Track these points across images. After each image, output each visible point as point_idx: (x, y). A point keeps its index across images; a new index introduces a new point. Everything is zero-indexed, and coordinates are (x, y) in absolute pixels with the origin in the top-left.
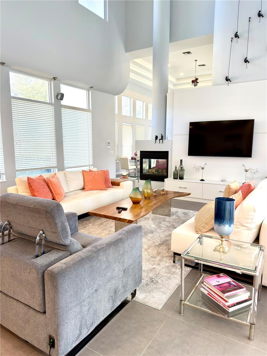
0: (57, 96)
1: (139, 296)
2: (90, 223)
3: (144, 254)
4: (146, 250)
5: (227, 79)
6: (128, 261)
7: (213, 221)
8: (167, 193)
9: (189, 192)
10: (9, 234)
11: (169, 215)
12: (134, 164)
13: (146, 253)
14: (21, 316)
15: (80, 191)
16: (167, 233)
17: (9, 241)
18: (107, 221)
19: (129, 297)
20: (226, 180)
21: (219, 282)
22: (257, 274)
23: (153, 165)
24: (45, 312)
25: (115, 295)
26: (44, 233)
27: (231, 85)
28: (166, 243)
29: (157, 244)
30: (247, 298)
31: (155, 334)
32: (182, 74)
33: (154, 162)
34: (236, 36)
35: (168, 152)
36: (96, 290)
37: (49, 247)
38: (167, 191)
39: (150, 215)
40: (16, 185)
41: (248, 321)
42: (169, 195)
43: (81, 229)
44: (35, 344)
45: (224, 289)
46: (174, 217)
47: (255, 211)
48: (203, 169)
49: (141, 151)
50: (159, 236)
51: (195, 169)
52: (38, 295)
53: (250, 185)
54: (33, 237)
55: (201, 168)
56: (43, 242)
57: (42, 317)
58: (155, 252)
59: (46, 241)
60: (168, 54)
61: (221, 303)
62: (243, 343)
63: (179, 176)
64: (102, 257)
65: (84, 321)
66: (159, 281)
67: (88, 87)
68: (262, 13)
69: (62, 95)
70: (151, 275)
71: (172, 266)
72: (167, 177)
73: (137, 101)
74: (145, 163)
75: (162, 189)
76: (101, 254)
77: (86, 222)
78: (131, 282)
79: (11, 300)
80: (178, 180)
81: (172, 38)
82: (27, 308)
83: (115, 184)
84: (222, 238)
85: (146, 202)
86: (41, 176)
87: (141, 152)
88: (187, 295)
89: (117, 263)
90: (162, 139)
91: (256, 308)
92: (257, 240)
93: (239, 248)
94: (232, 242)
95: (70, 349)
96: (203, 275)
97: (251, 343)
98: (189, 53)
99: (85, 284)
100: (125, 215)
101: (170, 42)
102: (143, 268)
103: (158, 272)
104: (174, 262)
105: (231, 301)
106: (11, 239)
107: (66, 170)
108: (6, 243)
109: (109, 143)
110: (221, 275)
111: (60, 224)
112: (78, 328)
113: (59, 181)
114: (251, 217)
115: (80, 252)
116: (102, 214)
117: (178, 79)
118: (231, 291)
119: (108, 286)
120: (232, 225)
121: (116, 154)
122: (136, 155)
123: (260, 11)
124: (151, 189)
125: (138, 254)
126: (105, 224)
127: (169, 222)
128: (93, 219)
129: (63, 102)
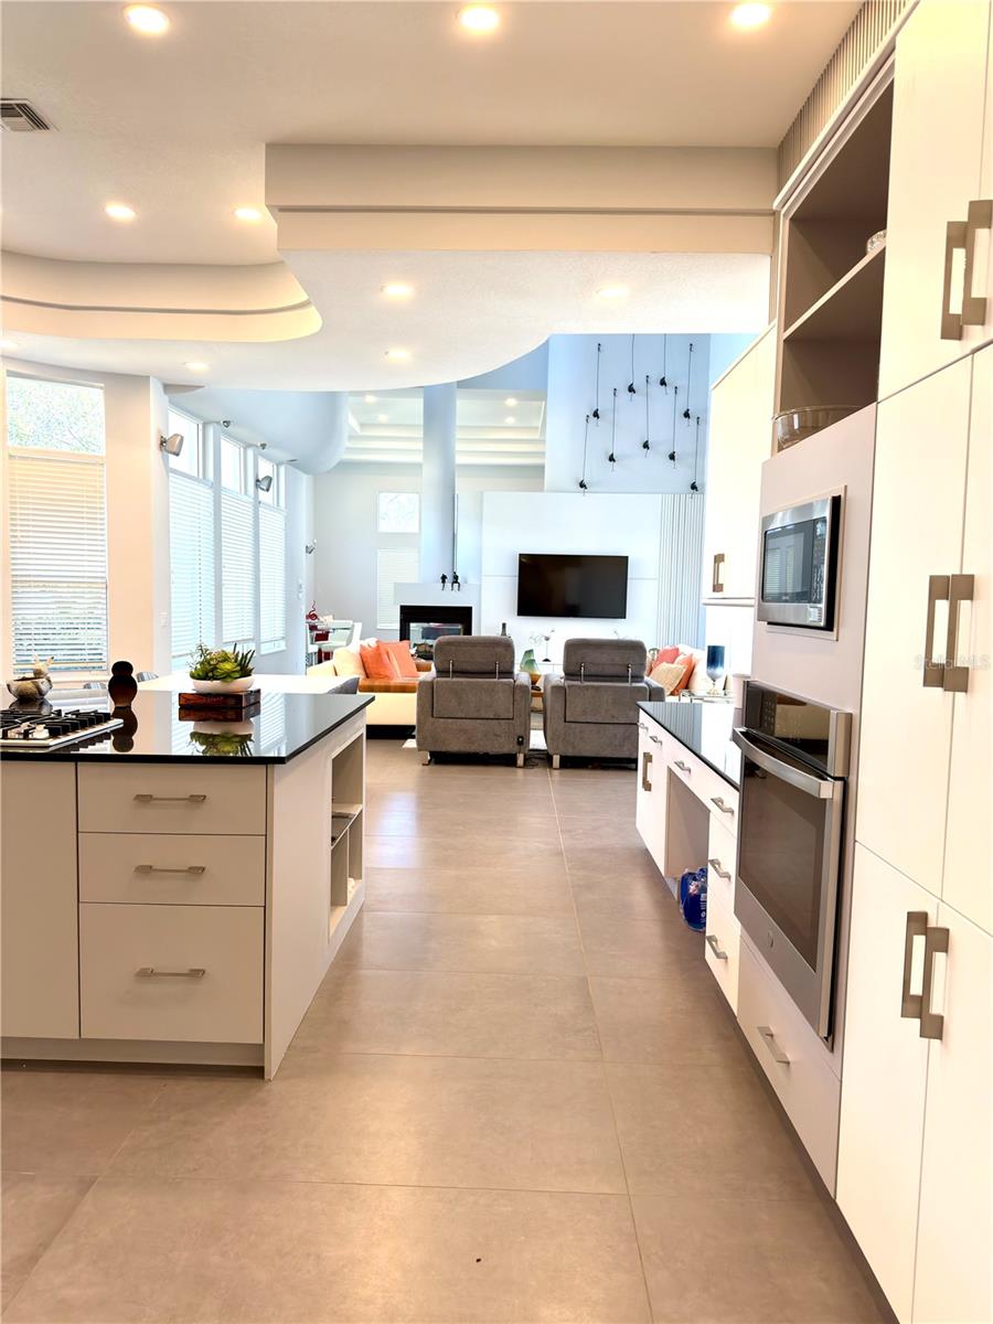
5: (582, 485)
27: (589, 496)
34: (596, 415)
35: (471, 608)
48: (547, 639)
49: (402, 607)
51: (532, 641)
55: (543, 639)
68: (634, 387)
69: (270, 481)
90: (456, 581)
101: (458, 388)
117: (362, 425)
123: (631, 384)
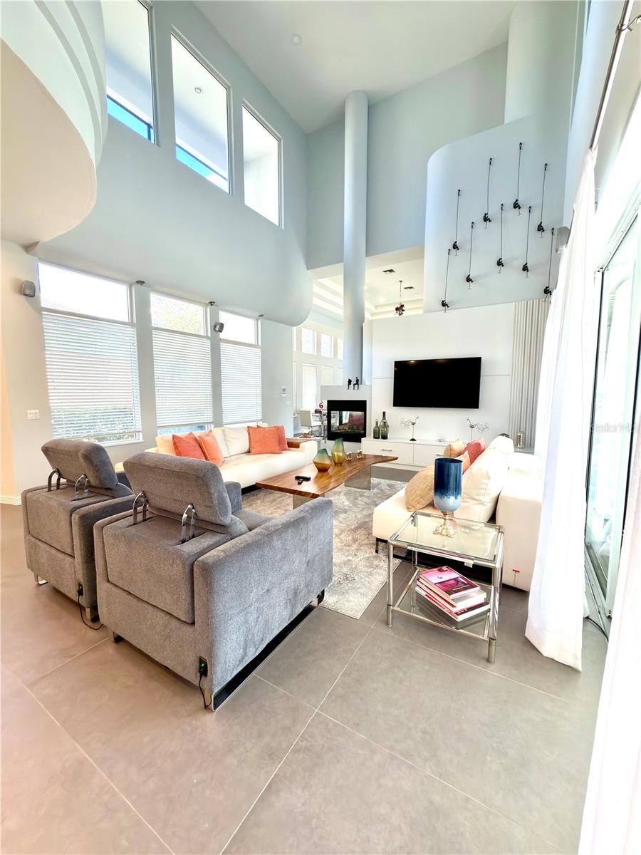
0: (215, 326)
1: (329, 600)
2: (257, 499)
3: (335, 541)
4: (337, 536)
5: (444, 304)
6: (313, 549)
7: (433, 491)
8: (365, 457)
9: (397, 456)
10: (144, 511)
11: (369, 488)
12: (318, 419)
13: (337, 540)
14: (158, 630)
15: (244, 455)
16: (365, 513)
17: (144, 520)
18: (281, 497)
19: (315, 603)
20: (446, 440)
21: (441, 578)
22: (498, 565)
23: (345, 420)
24: (193, 623)
25: (294, 598)
26: (193, 508)
27: (450, 313)
28: (366, 526)
29: (353, 527)
30: (482, 601)
31: (352, 655)
32: (382, 300)
33: (346, 415)
34: (455, 247)
35: (365, 401)
36: (268, 591)
37: (200, 528)
38: (365, 455)
39: (342, 488)
40: (156, 446)
41: (486, 635)
42: (368, 461)
43: (246, 507)
44: (179, 670)
45: (449, 588)
46: (375, 490)
47: (489, 478)
48: (413, 424)
50: (355, 517)
51: (403, 425)
52: (184, 597)
53: (480, 444)
54: (177, 514)
55: (410, 424)
56: (192, 521)
57: (189, 629)
58: (350, 538)
59: (196, 519)
60: (364, 273)
61: (446, 608)
62: (480, 667)
63: (381, 434)
64: (277, 543)
65: (250, 637)
66: (356, 578)
67: (257, 315)
68: (489, 216)
69: (222, 326)
70: (345, 570)
71: (374, 557)
72: (364, 435)
73: (322, 335)
74: (334, 417)
75: (359, 451)
76: (275, 538)
77: (252, 498)
78: (317, 579)
79: (146, 605)
80: (381, 440)
81: (369, 251)
82: (168, 617)
83: (293, 445)
84: (445, 515)
85: (337, 469)
86: (191, 433)
87: (328, 401)
88: (396, 598)
89: (298, 552)
90: (357, 384)
91: (497, 616)
92: (492, 519)
93: (468, 531)
94: (458, 521)
95: (229, 679)
96: (418, 569)
97: (492, 667)
98: (391, 271)
99: (252, 582)
100: (307, 487)
101: (366, 256)
102: (334, 560)
103: (354, 566)
104: (377, 551)
105: (461, 606)
106: (147, 517)
107: (225, 426)
108: (140, 522)
109: (284, 390)
110: (445, 568)
111: (216, 495)
112: (242, 647)
113: (216, 442)
114: (485, 487)
115: (245, 535)
116: (275, 485)
117: (377, 307)
118: (459, 591)
119: (286, 585)
120: (459, 497)
121: (294, 405)
122: (321, 406)
123: (486, 214)
124: (343, 451)
125: (328, 540)
126: (279, 500)
127: (368, 497)
128: (261, 494)
129: (222, 335)
